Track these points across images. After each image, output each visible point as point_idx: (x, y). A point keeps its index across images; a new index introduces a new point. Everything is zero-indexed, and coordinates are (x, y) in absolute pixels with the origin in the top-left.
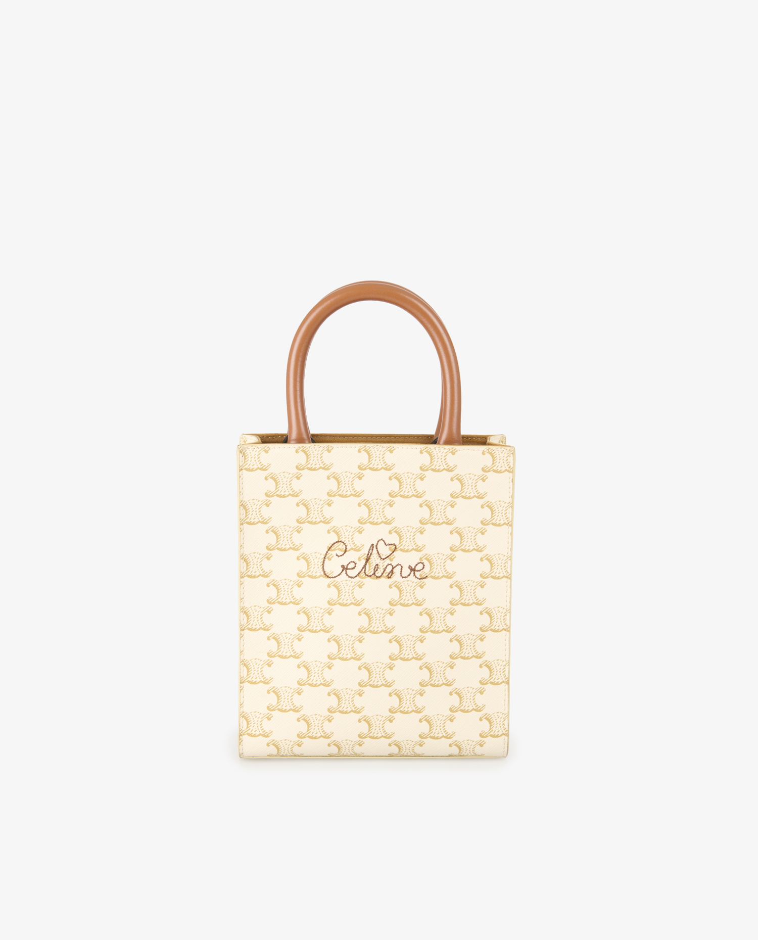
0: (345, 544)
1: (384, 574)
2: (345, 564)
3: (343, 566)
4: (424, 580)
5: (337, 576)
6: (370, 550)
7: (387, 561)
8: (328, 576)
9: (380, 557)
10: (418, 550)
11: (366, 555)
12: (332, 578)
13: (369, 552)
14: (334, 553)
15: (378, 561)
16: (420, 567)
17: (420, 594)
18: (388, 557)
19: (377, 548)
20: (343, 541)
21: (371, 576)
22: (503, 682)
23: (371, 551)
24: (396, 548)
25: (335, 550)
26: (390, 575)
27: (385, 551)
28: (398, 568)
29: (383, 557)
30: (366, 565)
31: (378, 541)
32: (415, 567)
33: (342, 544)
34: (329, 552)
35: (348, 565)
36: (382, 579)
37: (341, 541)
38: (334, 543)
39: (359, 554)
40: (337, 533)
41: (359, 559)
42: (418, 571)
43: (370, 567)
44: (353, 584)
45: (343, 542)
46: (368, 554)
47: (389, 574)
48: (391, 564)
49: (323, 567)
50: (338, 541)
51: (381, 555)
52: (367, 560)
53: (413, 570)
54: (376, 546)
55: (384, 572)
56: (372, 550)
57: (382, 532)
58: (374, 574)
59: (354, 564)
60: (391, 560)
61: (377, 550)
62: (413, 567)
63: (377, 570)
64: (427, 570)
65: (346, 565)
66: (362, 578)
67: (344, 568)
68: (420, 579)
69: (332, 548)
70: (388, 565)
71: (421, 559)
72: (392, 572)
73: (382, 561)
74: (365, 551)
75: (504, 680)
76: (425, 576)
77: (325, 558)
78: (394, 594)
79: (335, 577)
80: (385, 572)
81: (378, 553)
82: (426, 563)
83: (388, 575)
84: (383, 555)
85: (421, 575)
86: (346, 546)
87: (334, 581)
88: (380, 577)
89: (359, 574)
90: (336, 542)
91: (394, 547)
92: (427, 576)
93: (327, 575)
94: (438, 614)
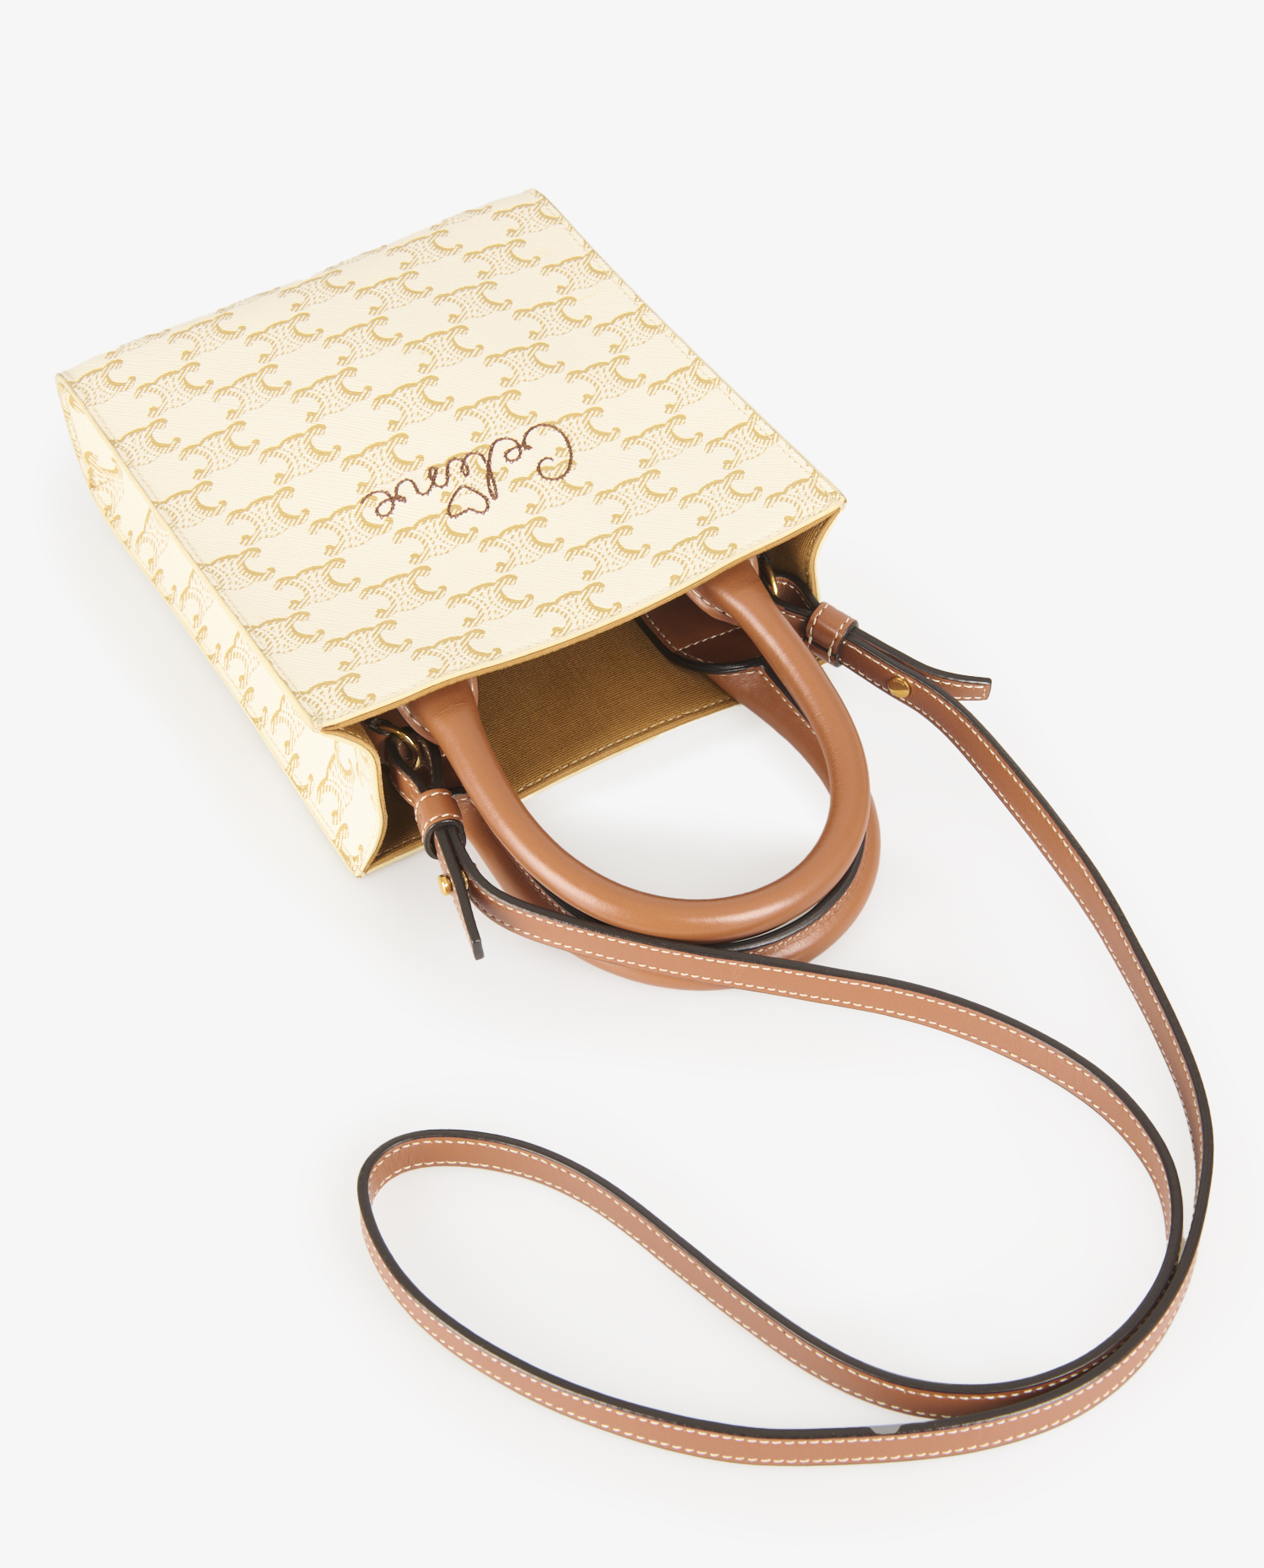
0: (547, 479)
1: (445, 468)
2: (525, 452)
3: (529, 448)
4: (365, 494)
5: (529, 431)
6: (496, 489)
7: (451, 488)
8: (545, 425)
9: (469, 488)
10: (405, 532)
11: (496, 480)
12: (535, 427)
13: (495, 485)
14: (558, 460)
15: (468, 481)
16: (385, 509)
17: (359, 474)
18: (454, 495)
19: (483, 497)
20: (554, 481)
21: (467, 456)
22: (121, 441)
23: (492, 488)
24: (449, 514)
25: (561, 464)
26: (433, 472)
27: (465, 500)
28: (423, 489)
29: (463, 490)
30: (489, 466)
31: (488, 507)
32: (393, 504)
33: (552, 477)
34: (568, 458)
35: (520, 453)
36: (443, 461)
37: (557, 479)
38: (567, 472)
39: (511, 476)
40: (572, 488)
41: (505, 470)
42: (385, 501)
43: (479, 467)
44: (492, 432)
45: (552, 479)
46: (494, 482)
47: (435, 473)
48: (441, 487)
49: (563, 435)
50: (562, 477)
51: (469, 492)
52: (490, 475)
53: (395, 498)
54: (487, 500)
55: (447, 472)
56: (490, 491)
57: (490, 524)
58: (464, 461)
59: (511, 458)
60: (444, 494)
61: (481, 494)
62: (396, 502)
63: (462, 468)
64: (368, 512)
65: (523, 452)
66: (483, 447)
67: (523, 446)
68: (372, 493)
69: (565, 465)
70: (446, 484)
71: (391, 521)
72: (433, 478)
73: (461, 484)
74: (502, 486)
75: (122, 444)
76: (365, 502)
77: (569, 447)
78: (405, 452)
79: (532, 428)
80: (445, 472)
81: (477, 492)
82: (377, 520)
83: (436, 471)
84: (466, 493)
85: (375, 499)
86: (543, 477)
87: (528, 424)
88: (450, 461)
89: (491, 450)
90: (564, 475)
91: (453, 514)
92: (362, 502)
93: (547, 428)
94: (306, 463)
